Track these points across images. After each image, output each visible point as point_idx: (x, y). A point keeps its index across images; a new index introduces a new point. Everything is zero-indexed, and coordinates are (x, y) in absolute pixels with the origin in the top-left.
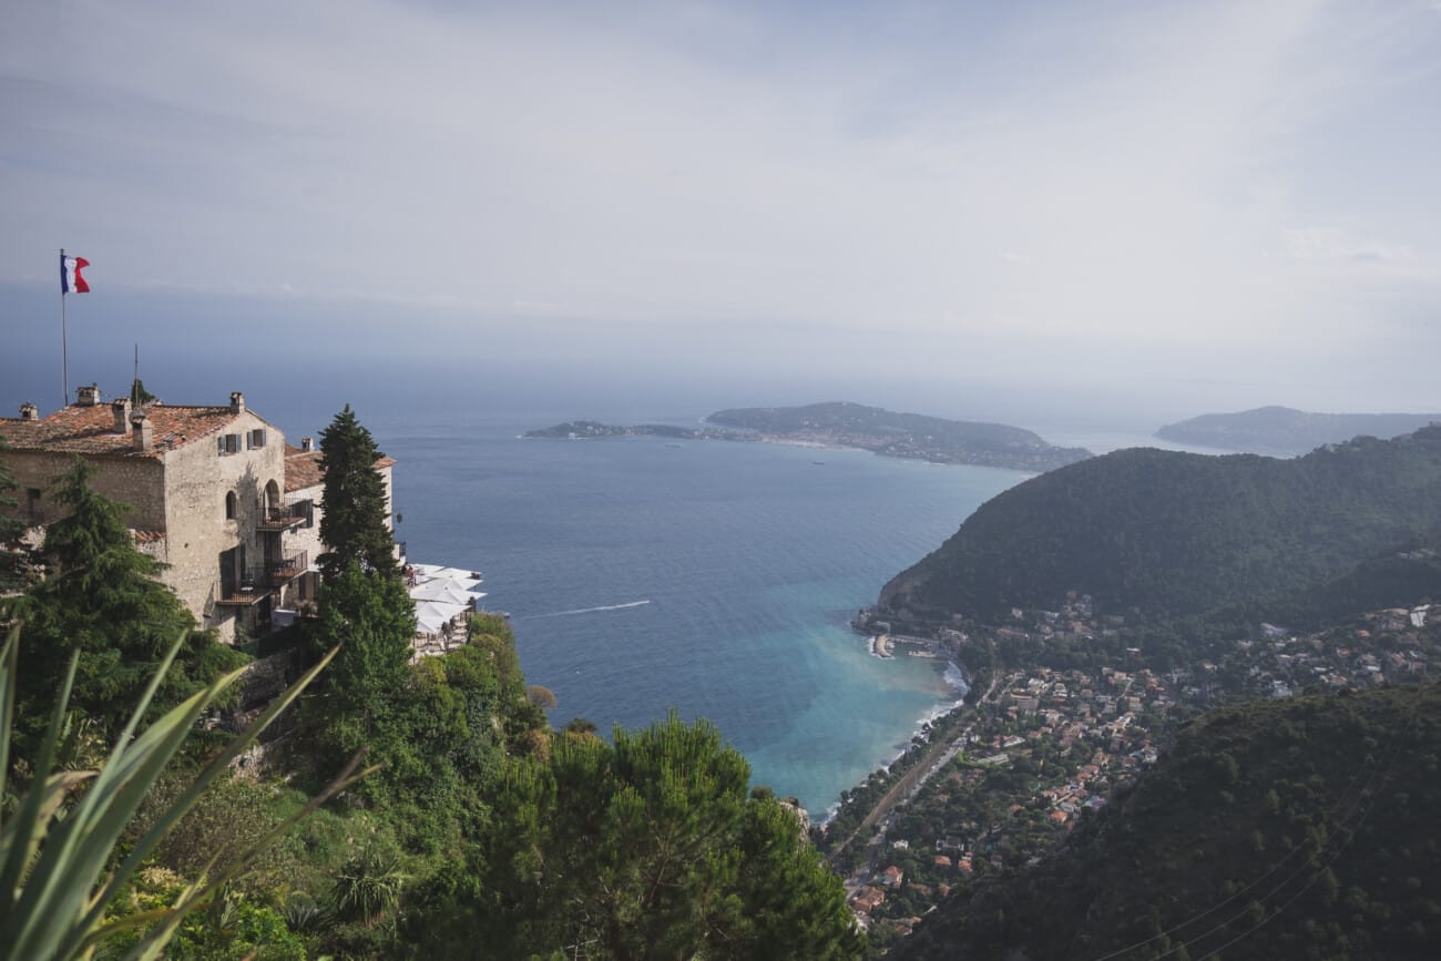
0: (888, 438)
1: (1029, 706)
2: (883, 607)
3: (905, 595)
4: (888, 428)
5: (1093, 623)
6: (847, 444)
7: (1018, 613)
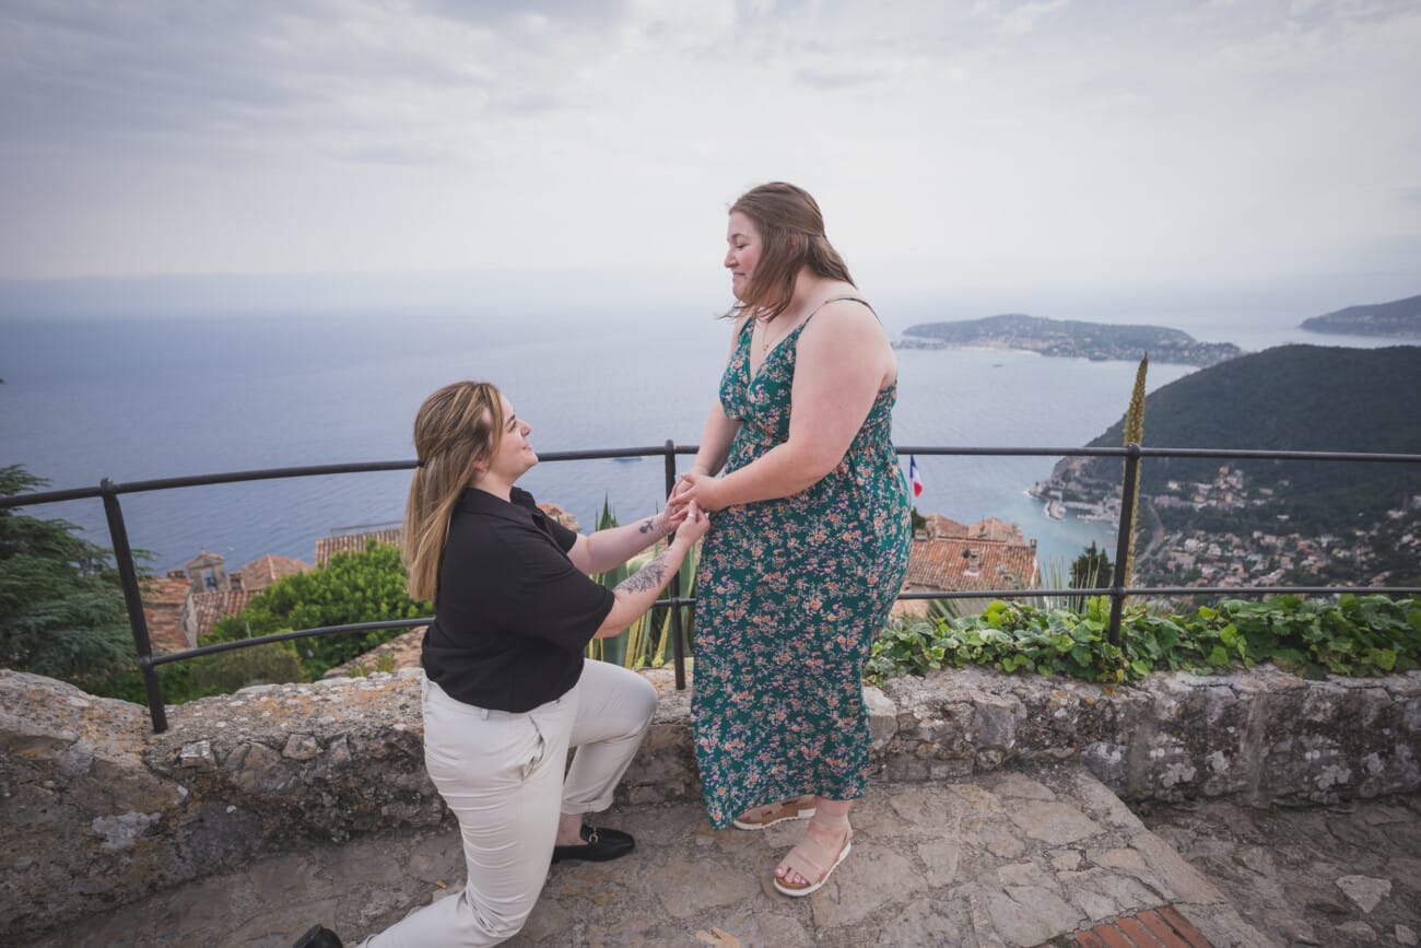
0: (1052, 342)
1: (1187, 561)
2: (1055, 480)
3: (1074, 471)
4: (1052, 333)
5: (1244, 494)
6: (1016, 348)
7: (1173, 486)
